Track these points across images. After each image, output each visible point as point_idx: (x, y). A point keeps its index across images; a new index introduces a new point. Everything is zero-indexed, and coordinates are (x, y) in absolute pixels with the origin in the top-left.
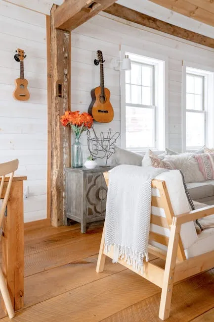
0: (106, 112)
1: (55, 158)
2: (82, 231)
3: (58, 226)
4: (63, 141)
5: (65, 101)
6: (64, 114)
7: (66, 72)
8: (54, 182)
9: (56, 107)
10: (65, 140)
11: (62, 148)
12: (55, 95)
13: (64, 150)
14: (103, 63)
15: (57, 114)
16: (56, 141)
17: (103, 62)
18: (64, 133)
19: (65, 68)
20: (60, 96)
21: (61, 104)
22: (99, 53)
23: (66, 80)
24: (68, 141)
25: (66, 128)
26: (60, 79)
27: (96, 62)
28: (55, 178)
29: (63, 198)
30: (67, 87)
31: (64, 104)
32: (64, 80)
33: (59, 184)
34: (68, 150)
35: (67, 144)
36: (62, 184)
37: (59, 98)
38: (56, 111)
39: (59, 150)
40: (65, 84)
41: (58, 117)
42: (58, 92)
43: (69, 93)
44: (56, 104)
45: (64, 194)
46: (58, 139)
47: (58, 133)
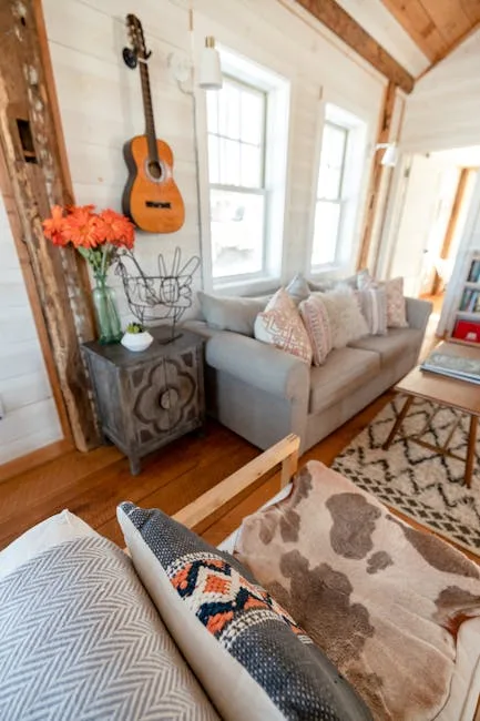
0: (167, 206)
1: (53, 325)
2: (134, 473)
3: (90, 451)
4: (66, 285)
5: (48, 174)
6: (51, 216)
7: (34, 77)
8: (63, 377)
9: (24, 193)
10: (71, 281)
11: (65, 302)
12: (11, 155)
13: (73, 305)
14: (148, 62)
15: (33, 211)
16: (46, 285)
17: (146, 56)
18: (65, 264)
19: (29, 61)
20: (31, 160)
21: (39, 183)
22: (133, 21)
23: (39, 106)
24: (79, 282)
25: (66, 253)
26: (15, 98)
27: (129, 58)
28: (62, 368)
29: (89, 400)
30: (47, 130)
31: (48, 185)
32: (30, 107)
33: (75, 378)
34: (83, 305)
35: (78, 291)
36: (81, 376)
37: (27, 165)
38: (27, 206)
39: (57, 306)
40: (37, 119)
41: (37, 221)
42: (20, 146)
43: (56, 148)
44: (23, 185)
45: (90, 394)
46: (51, 280)
47: (48, 264)
